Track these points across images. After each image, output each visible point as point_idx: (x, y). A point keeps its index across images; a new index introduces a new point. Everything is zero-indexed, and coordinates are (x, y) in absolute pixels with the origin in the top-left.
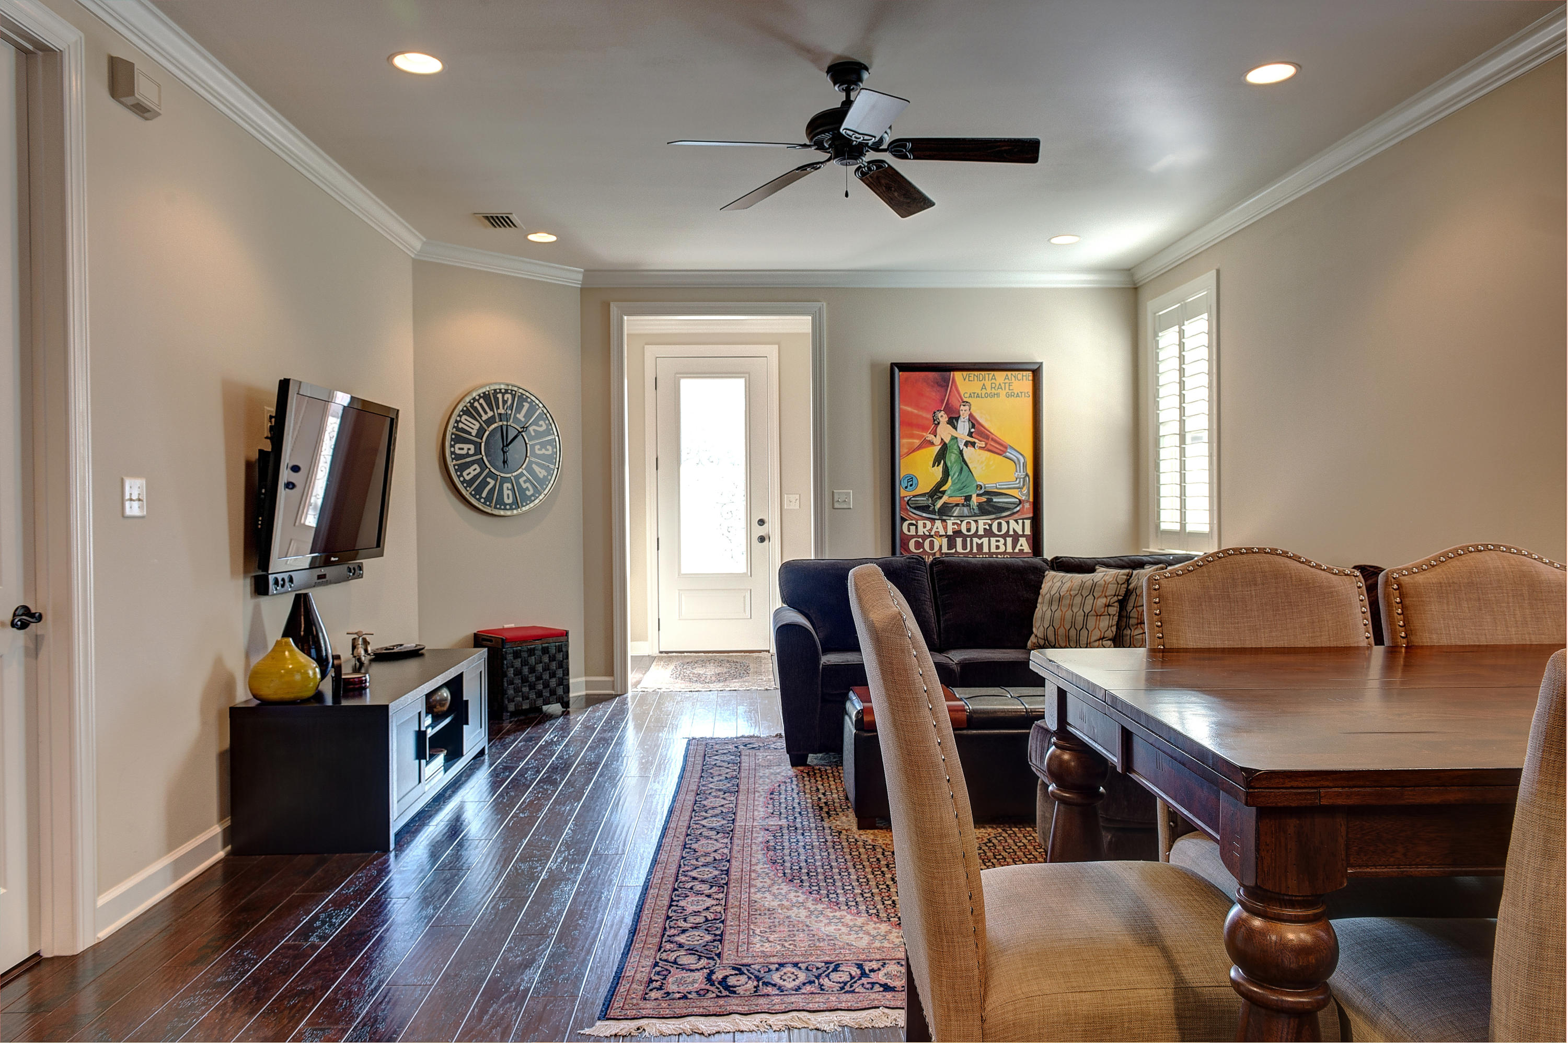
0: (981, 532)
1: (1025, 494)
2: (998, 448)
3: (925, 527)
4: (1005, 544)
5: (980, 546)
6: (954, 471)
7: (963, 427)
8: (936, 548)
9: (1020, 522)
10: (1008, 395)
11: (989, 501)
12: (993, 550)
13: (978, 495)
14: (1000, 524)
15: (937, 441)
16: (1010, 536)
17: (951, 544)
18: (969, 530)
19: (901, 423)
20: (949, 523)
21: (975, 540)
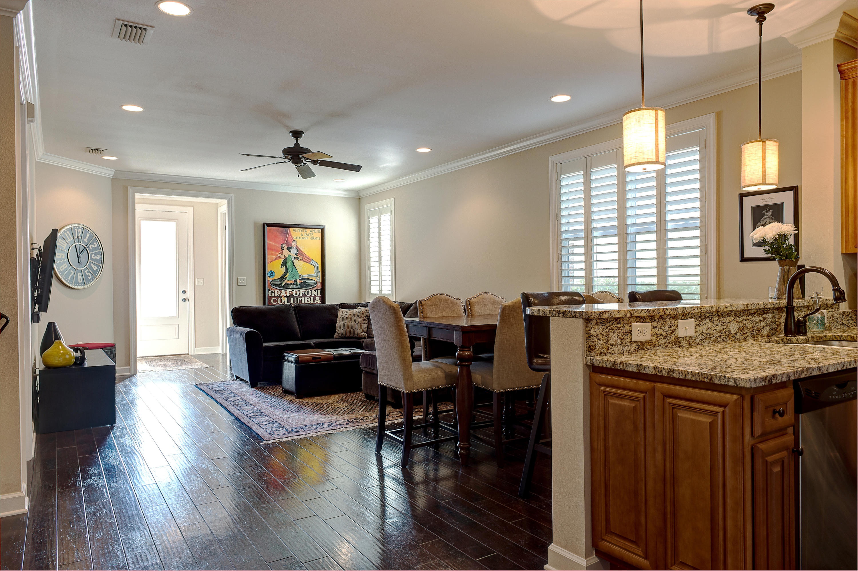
0: (301, 295)
1: (319, 279)
2: (308, 260)
3: (278, 293)
4: (311, 300)
5: (301, 301)
6: (290, 270)
7: (294, 251)
8: (283, 302)
9: (317, 291)
10: (311, 239)
11: (304, 282)
12: (306, 302)
13: (299, 280)
14: (308, 292)
15: (283, 257)
16: (313, 297)
17: (289, 300)
18: (296, 294)
19: (268, 249)
20: (288, 291)
21: (299, 298)
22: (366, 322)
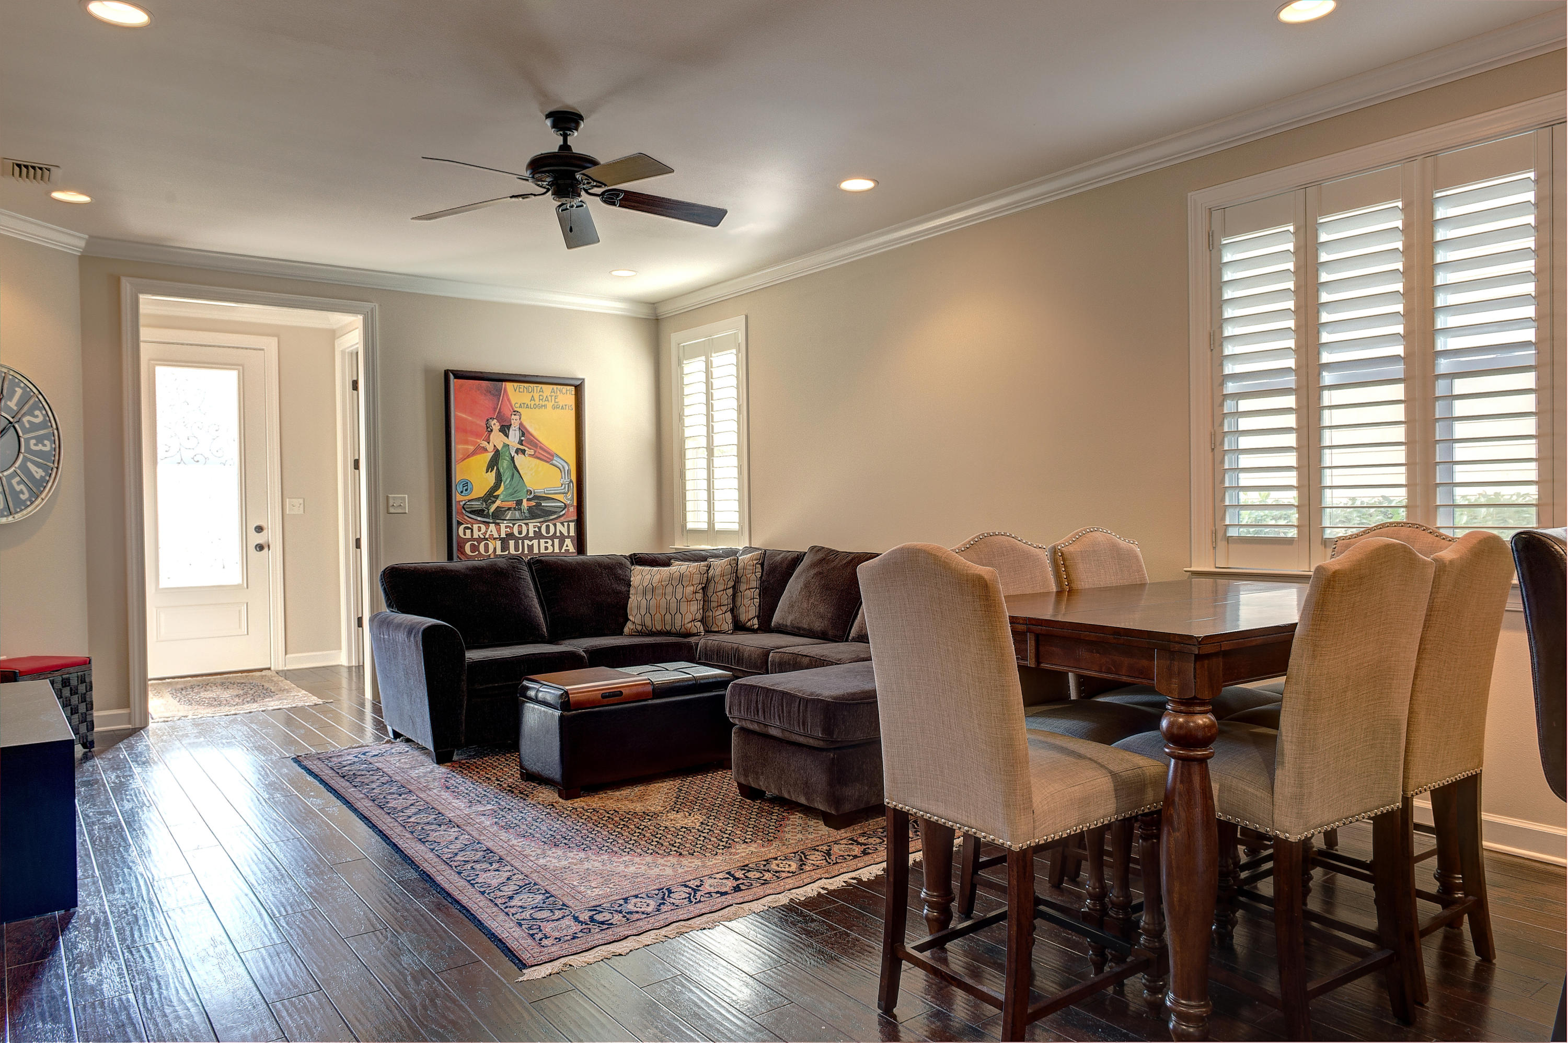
0: (531, 534)
1: (570, 498)
2: (545, 455)
3: (480, 531)
4: (553, 545)
5: (531, 548)
6: (506, 477)
7: (514, 434)
8: (491, 550)
9: (566, 524)
10: (554, 407)
11: (539, 505)
12: (543, 551)
13: (528, 500)
14: (548, 527)
15: (490, 448)
16: (557, 537)
17: (505, 547)
18: (520, 533)
19: (457, 429)
20: (503, 526)
21: (526, 542)
22: (699, 596)
